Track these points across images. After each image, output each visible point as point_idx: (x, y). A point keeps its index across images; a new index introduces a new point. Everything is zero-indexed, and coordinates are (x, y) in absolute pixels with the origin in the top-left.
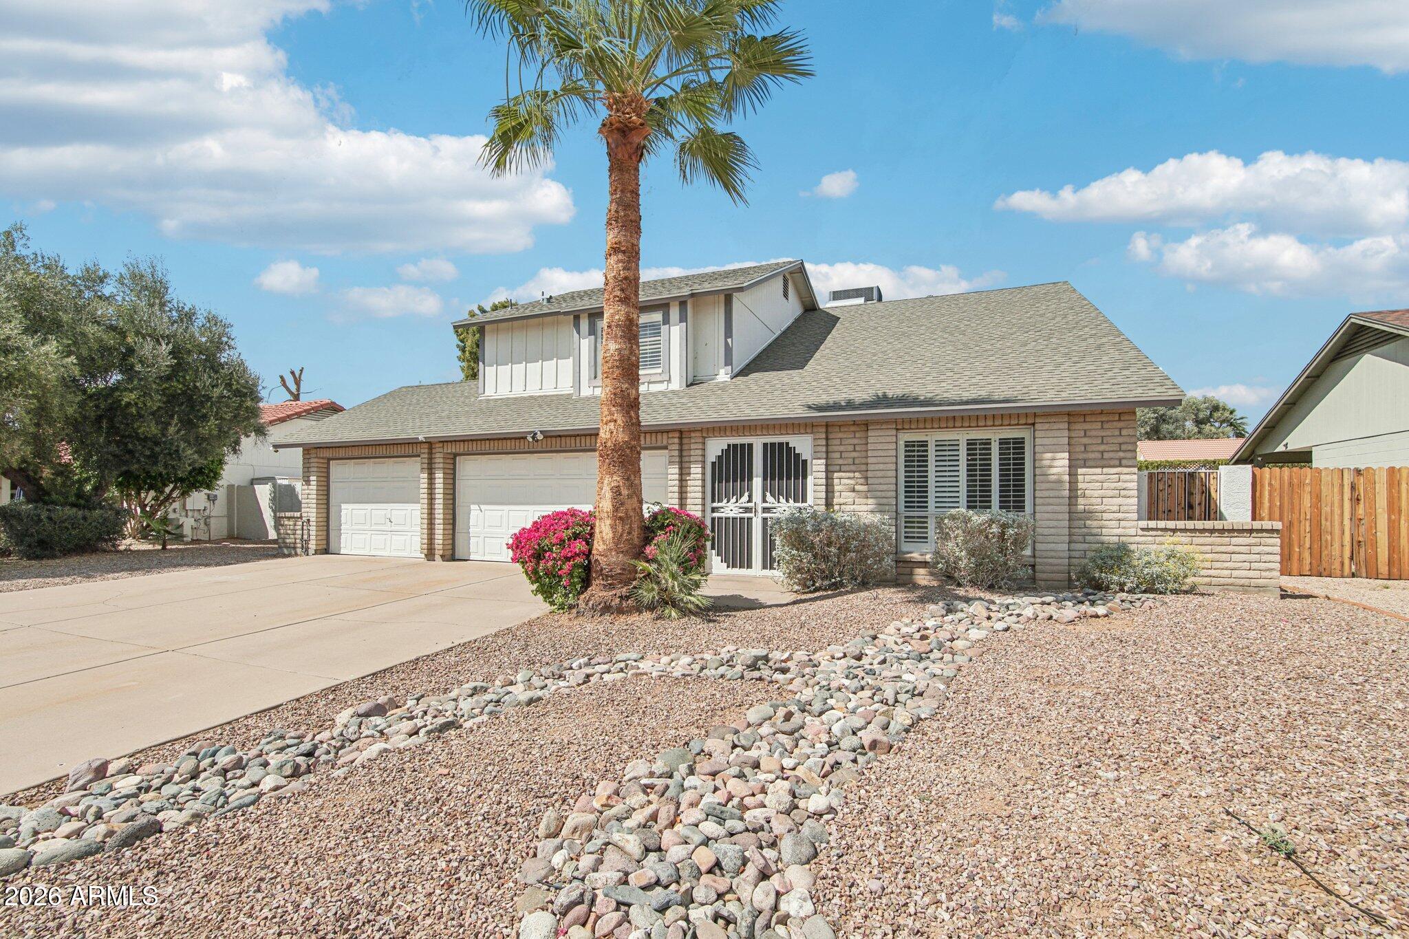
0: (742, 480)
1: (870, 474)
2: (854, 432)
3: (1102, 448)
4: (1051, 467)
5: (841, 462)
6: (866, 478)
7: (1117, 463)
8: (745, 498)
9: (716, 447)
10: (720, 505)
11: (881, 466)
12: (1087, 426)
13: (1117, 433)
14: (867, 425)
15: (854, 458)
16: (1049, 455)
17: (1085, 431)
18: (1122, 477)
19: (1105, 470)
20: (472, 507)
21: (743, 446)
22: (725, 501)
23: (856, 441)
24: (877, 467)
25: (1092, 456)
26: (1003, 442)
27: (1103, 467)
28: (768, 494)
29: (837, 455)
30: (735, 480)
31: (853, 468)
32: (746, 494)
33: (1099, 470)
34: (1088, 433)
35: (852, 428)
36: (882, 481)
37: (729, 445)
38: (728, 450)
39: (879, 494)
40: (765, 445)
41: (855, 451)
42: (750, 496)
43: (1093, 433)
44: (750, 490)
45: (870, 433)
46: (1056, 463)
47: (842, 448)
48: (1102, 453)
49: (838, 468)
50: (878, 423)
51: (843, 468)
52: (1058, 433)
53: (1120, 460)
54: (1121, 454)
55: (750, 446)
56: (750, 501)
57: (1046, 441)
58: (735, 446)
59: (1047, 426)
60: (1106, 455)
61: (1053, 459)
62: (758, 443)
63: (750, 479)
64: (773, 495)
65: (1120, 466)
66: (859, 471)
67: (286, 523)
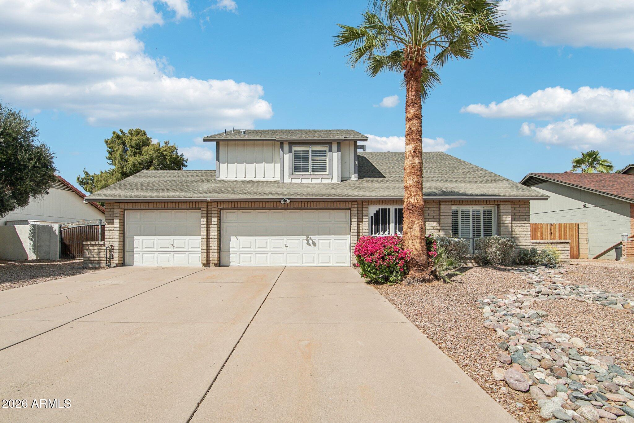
0: (386, 224)
1: (441, 222)
2: (434, 205)
3: (520, 214)
4: (506, 221)
5: (428, 217)
6: (439, 224)
7: (524, 219)
8: (387, 232)
9: (373, 210)
10: (375, 235)
11: (446, 220)
12: (515, 206)
13: (524, 209)
14: (439, 202)
15: (434, 216)
16: (505, 216)
17: (515, 208)
18: (526, 225)
19: (521, 222)
20: (232, 237)
21: (386, 209)
22: (378, 234)
23: (434, 209)
24: (444, 220)
25: (517, 217)
26: (484, 211)
27: (520, 221)
28: (397, 231)
29: (427, 214)
30: (382, 224)
31: (433, 220)
32: (388, 231)
33: (519, 222)
34: (516, 209)
35: (433, 204)
36: (447, 225)
37: (379, 209)
38: (379, 212)
39: (446, 230)
40: (396, 209)
41: (434, 213)
42: (389, 231)
43: (517, 209)
44: (389, 229)
45: (442, 206)
46: (507, 219)
47: (429, 212)
48: (520, 216)
49: (427, 219)
50: (443, 201)
51: (430, 220)
52: (507, 209)
53: (525, 218)
54: (526, 217)
55: (389, 209)
56: (389, 234)
57: (504, 211)
58: (382, 209)
59: (504, 206)
60: (521, 217)
61: (506, 218)
62: (392, 208)
63: (389, 224)
64: (399, 231)
65: (525, 221)
66: (436, 221)
67: (91, 248)
